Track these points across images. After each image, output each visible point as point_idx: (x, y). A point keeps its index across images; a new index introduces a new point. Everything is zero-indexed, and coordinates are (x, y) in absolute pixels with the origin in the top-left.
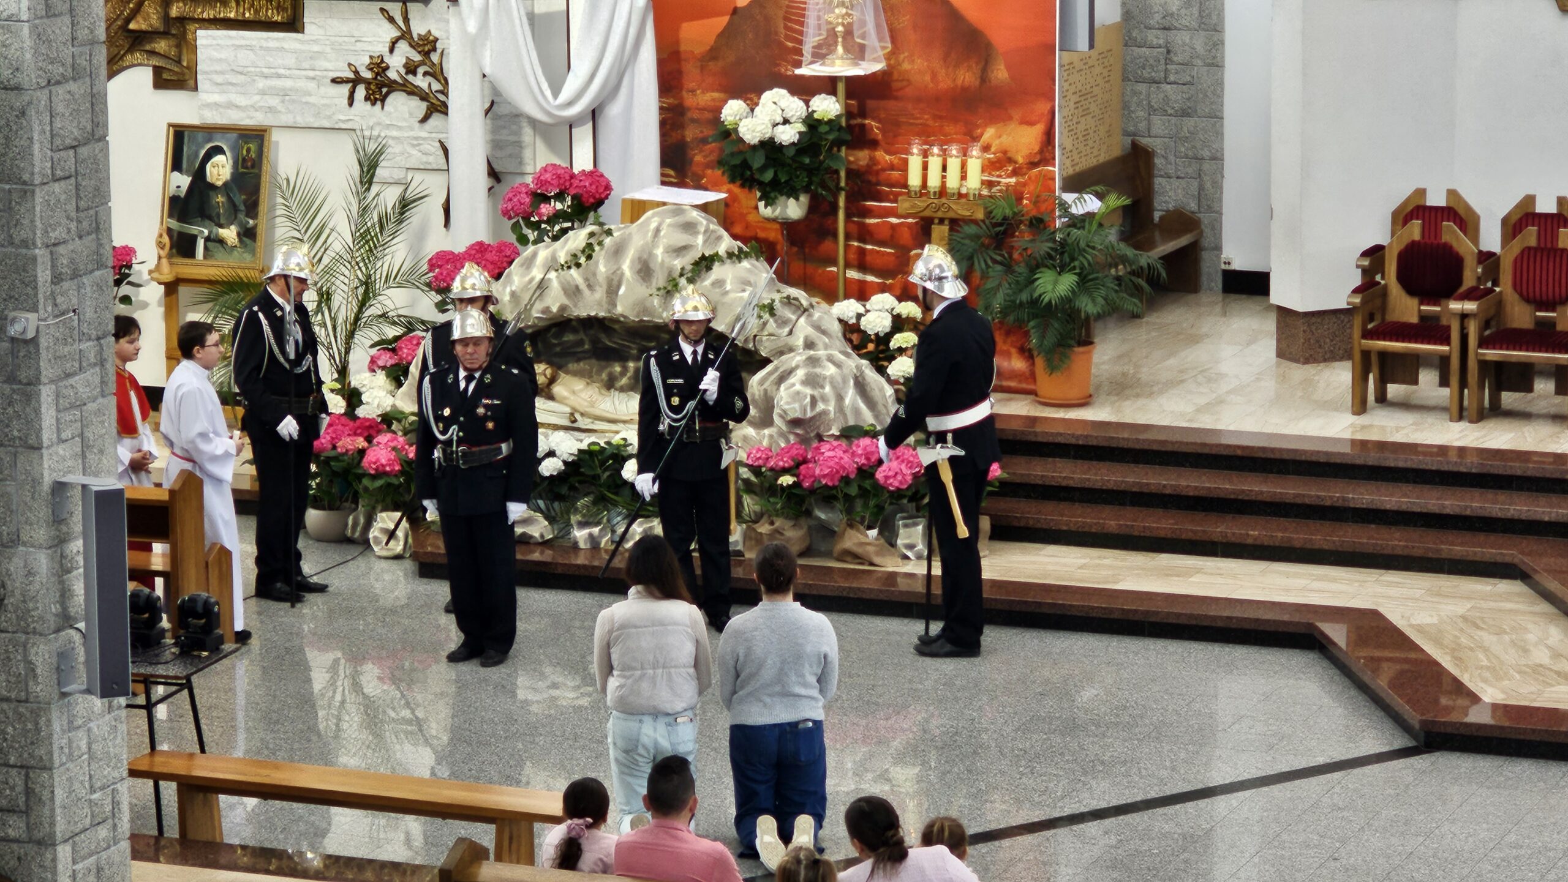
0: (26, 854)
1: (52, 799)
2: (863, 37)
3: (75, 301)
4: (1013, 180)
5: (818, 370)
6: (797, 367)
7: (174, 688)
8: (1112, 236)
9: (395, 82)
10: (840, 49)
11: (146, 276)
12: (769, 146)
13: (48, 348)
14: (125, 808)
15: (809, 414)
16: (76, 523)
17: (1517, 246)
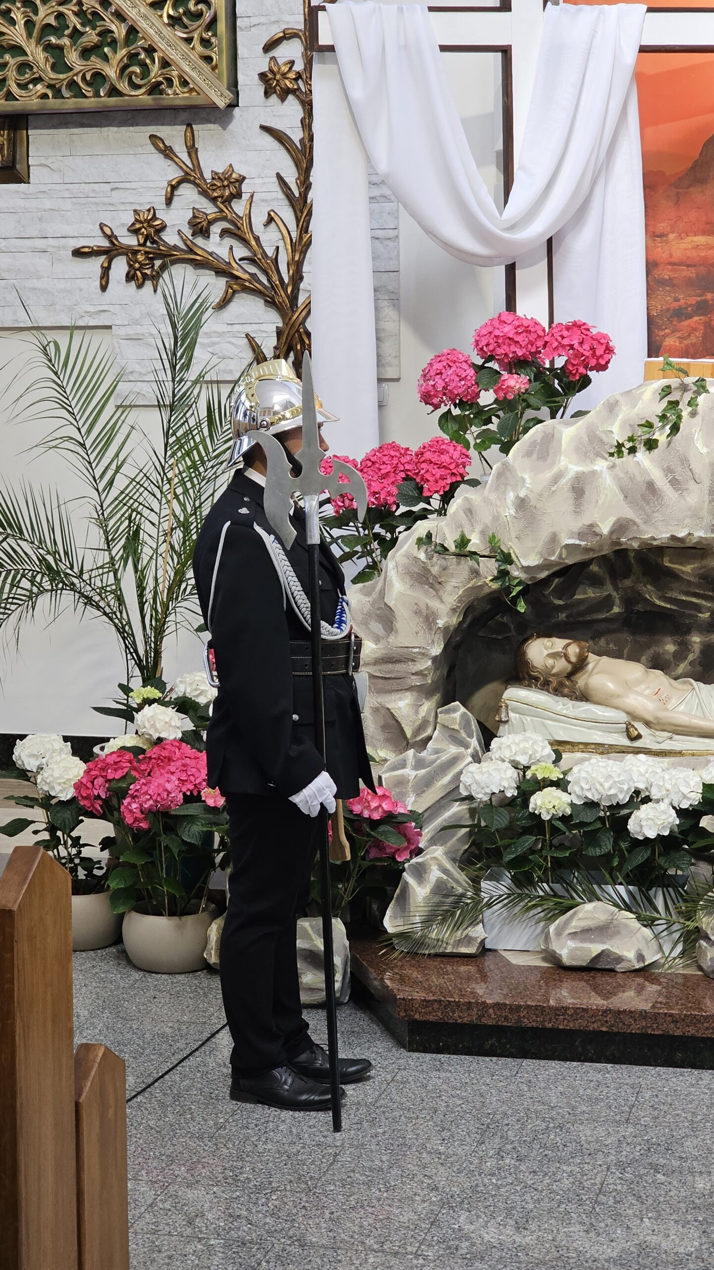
9: (175, 248)
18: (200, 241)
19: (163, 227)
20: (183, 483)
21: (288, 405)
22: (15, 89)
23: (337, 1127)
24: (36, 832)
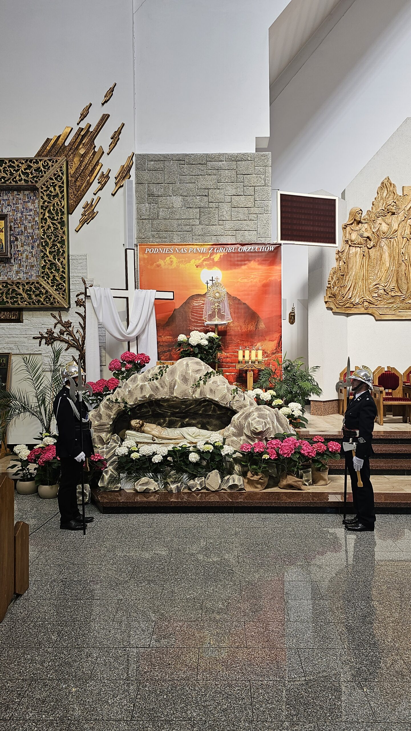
4: (267, 359)
5: (262, 412)
6: (253, 412)
9: (56, 337)
12: (199, 346)
18: (62, 336)
19: (54, 333)
20: (56, 388)
21: (75, 371)
22: (20, 303)
23: (85, 534)
24: (18, 467)
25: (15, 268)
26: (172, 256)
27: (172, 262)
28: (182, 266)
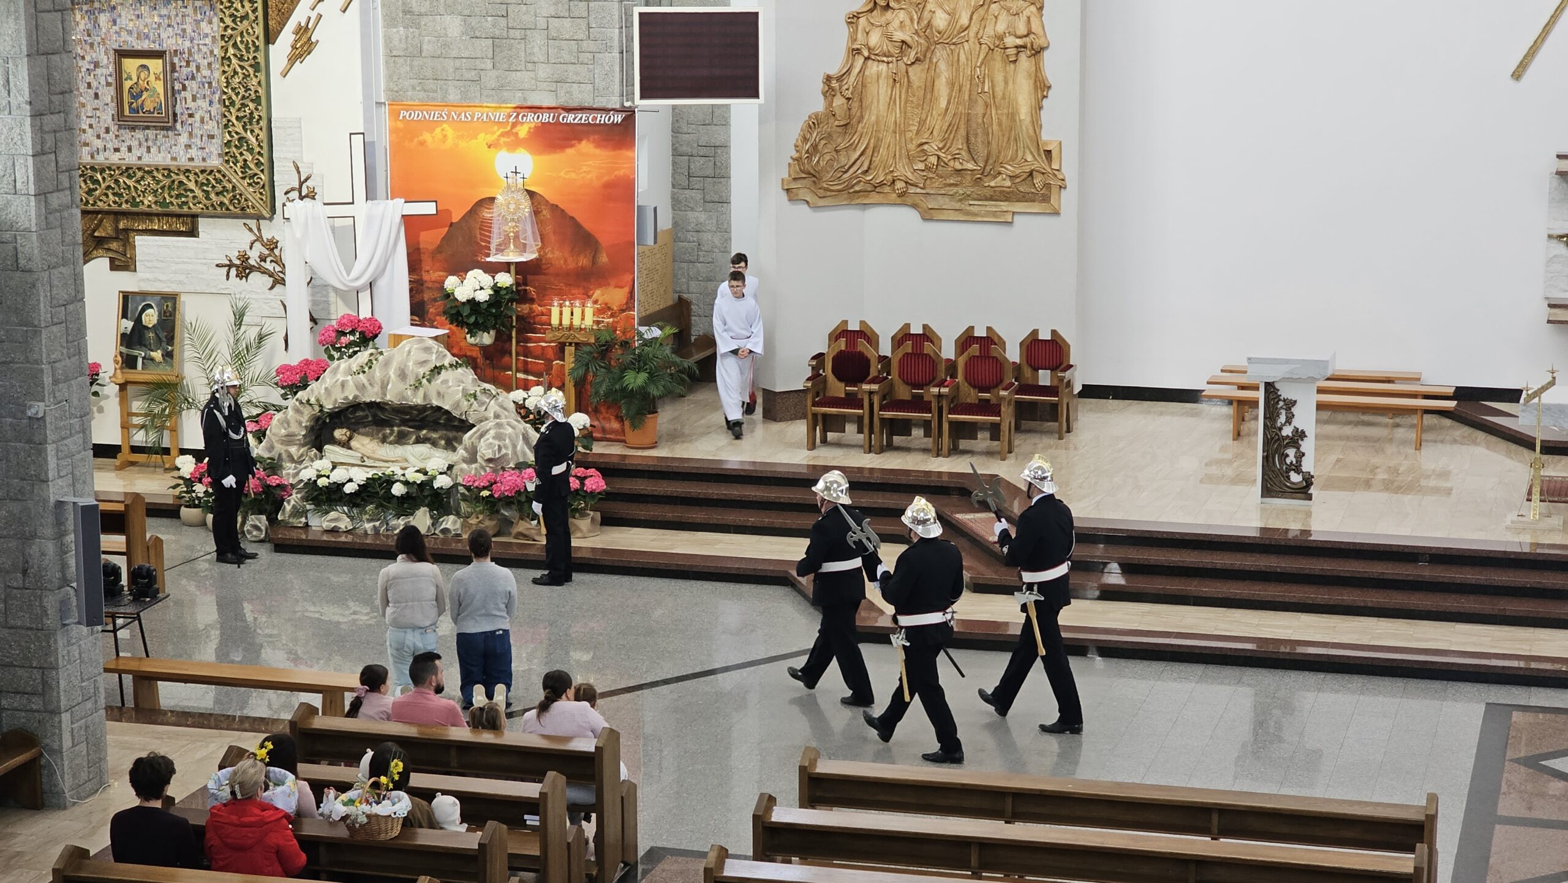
0: (43, 719)
1: (58, 687)
2: (525, 239)
3: (66, 394)
4: (611, 320)
5: (502, 431)
6: (490, 429)
7: (130, 620)
8: (668, 351)
9: (254, 265)
10: (512, 246)
11: (108, 380)
12: (472, 302)
13: (51, 423)
14: (102, 690)
15: (497, 456)
16: (70, 525)
17: (900, 353)
18: (263, 264)
19: (249, 258)
22: (191, 205)
24: (182, 488)
25: (184, 139)
26: (445, 126)
27: (445, 136)
28: (463, 144)
